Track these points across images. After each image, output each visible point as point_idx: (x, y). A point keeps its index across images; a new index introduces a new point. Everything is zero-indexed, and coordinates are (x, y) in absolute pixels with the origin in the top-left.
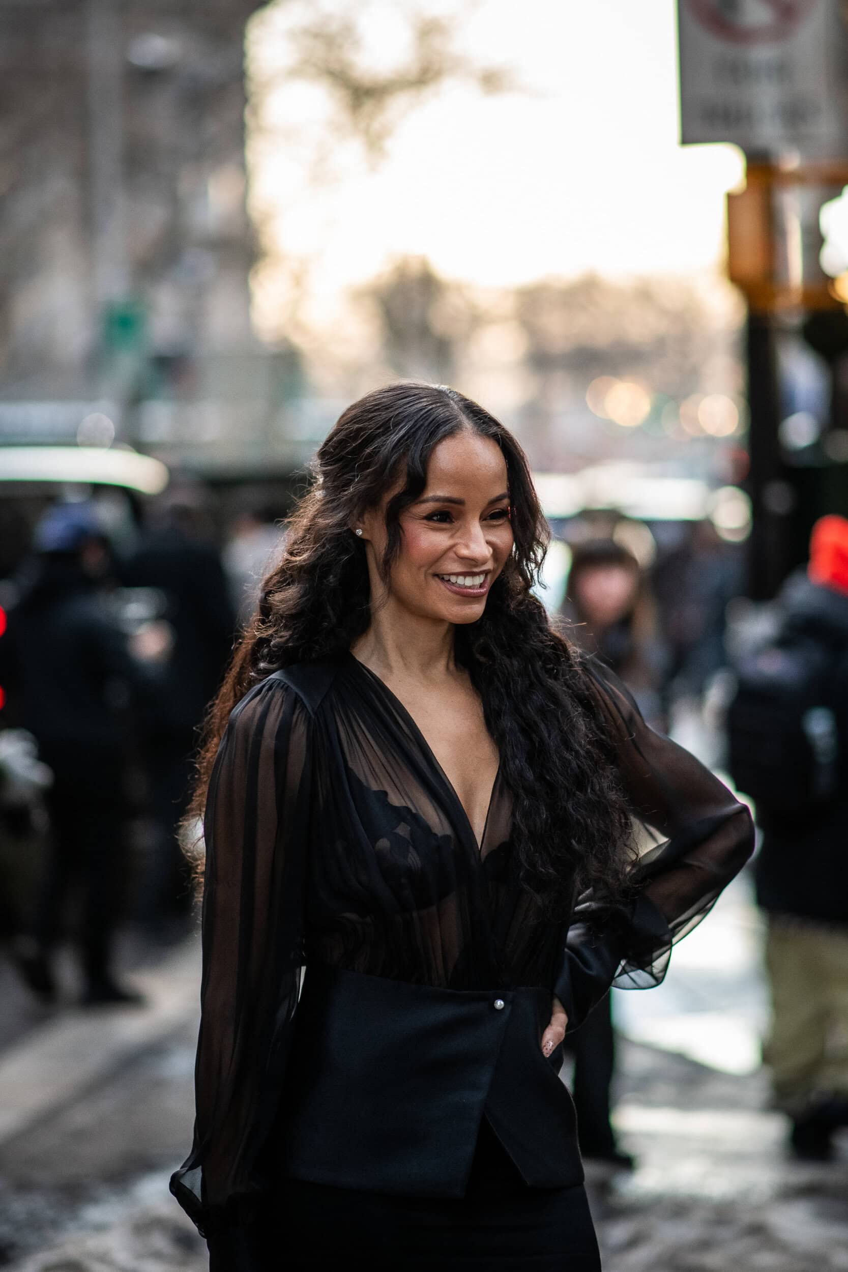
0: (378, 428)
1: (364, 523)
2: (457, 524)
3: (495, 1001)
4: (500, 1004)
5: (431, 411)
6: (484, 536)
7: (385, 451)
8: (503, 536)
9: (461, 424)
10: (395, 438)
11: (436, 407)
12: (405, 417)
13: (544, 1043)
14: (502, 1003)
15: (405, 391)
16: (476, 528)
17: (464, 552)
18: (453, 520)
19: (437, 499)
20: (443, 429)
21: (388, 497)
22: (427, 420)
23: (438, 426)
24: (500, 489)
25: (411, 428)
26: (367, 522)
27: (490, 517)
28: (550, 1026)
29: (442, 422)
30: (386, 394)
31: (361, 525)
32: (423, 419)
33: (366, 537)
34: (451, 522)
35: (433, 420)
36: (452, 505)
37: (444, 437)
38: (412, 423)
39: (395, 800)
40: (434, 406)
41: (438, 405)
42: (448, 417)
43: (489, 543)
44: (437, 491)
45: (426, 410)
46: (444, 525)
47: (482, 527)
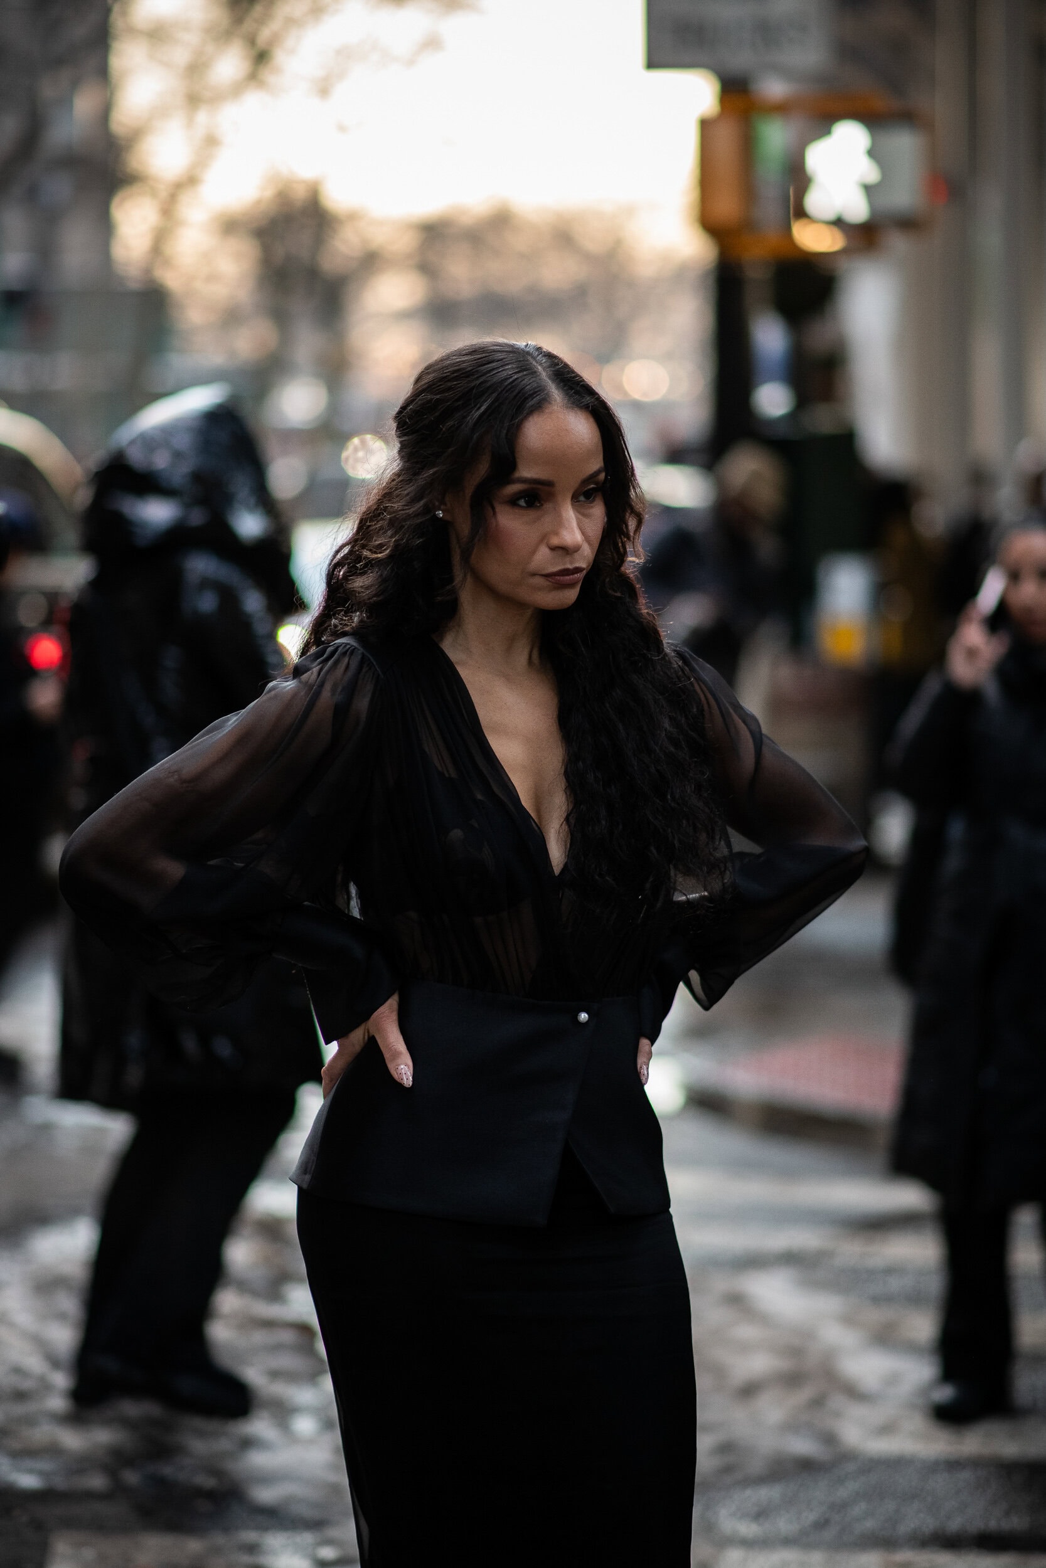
0: (457, 400)
1: (445, 505)
2: (547, 508)
3: (578, 1013)
4: (584, 1017)
5: (516, 382)
7: (465, 428)
9: (549, 397)
10: (476, 413)
11: (521, 377)
12: (490, 387)
14: (586, 1015)
15: (487, 355)
16: (569, 514)
17: (555, 540)
18: (542, 502)
19: (527, 481)
20: (530, 403)
22: (512, 391)
23: (526, 399)
24: (596, 464)
25: (493, 403)
26: (448, 504)
27: (584, 494)
29: (529, 395)
30: (466, 358)
31: (443, 507)
32: (507, 391)
33: (448, 518)
34: (540, 507)
35: (519, 393)
36: (539, 486)
37: (531, 412)
38: (495, 395)
40: (520, 374)
41: (525, 373)
42: (535, 388)
43: (581, 532)
44: (526, 471)
45: (511, 380)
47: (576, 508)
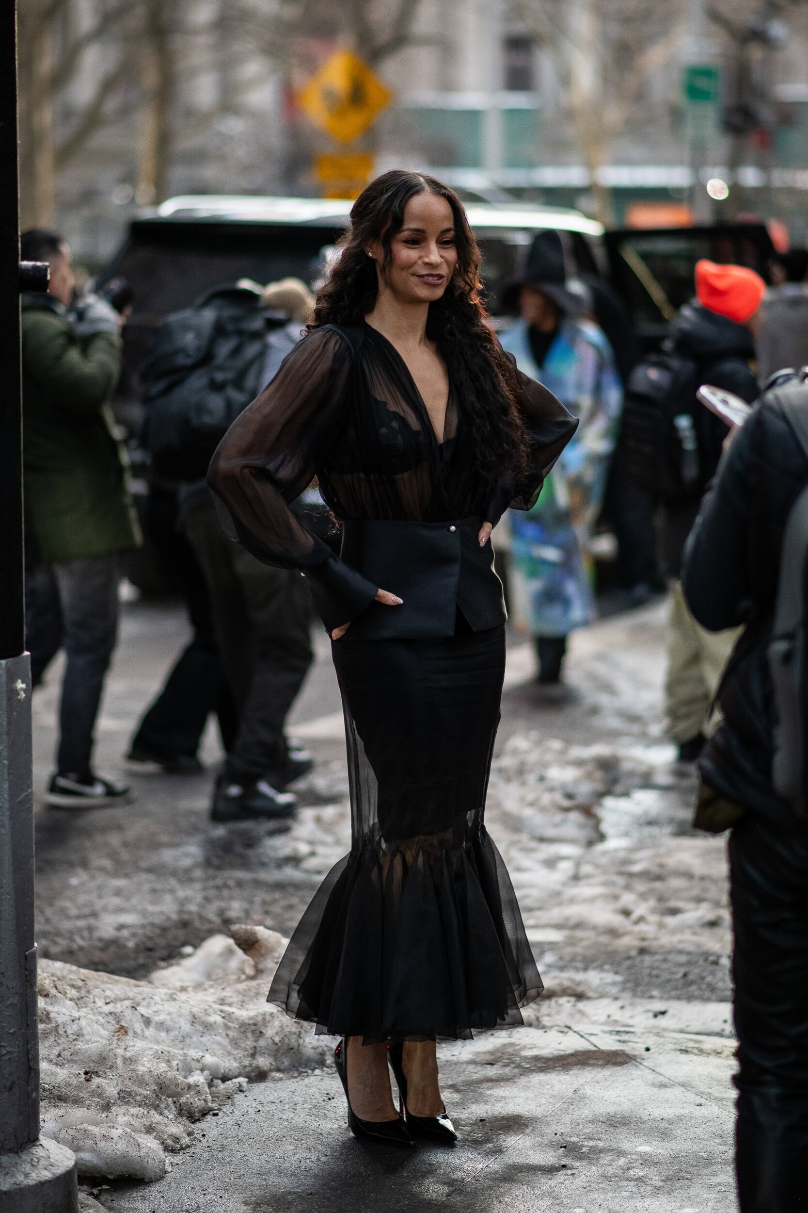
1: (373, 249)
2: (423, 244)
3: (450, 527)
4: (453, 528)
5: (407, 182)
6: (439, 251)
7: (381, 204)
8: (451, 254)
9: (424, 190)
10: (386, 196)
13: (480, 539)
16: (433, 246)
17: (427, 260)
18: (420, 242)
19: (411, 230)
20: (414, 190)
21: (384, 231)
22: (405, 185)
23: (411, 189)
24: (449, 224)
25: (395, 191)
26: (374, 249)
27: (442, 243)
28: (482, 528)
29: (413, 187)
31: (371, 250)
32: (402, 186)
33: (375, 257)
34: (419, 244)
35: (408, 186)
36: (419, 233)
37: (414, 194)
38: (395, 189)
39: (392, 407)
42: (418, 186)
43: (442, 257)
44: (410, 225)
45: (405, 181)
46: (416, 246)
47: (438, 247)
